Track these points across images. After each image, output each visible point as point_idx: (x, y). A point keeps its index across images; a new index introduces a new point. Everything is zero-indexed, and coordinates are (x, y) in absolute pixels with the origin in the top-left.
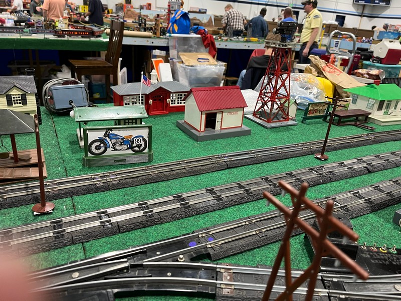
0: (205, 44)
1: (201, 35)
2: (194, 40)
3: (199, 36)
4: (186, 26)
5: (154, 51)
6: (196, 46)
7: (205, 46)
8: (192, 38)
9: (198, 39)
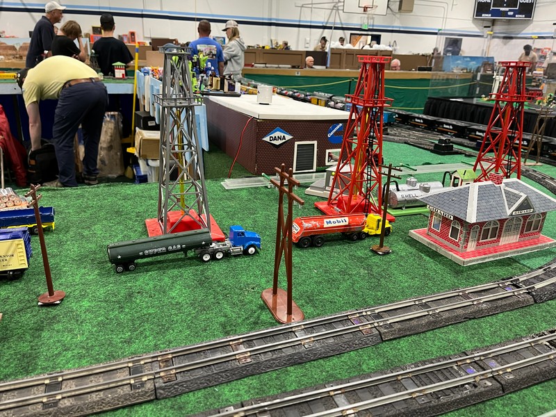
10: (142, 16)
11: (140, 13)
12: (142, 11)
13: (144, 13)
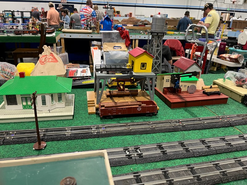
0: (122, 37)
1: (119, 31)
2: (114, 34)
3: (118, 31)
4: (109, 25)
5: (93, 42)
6: (117, 38)
7: (122, 38)
8: (113, 33)
9: (117, 34)
10: (135, 6)
11: (134, 5)
12: (135, 4)
13: (136, 5)
